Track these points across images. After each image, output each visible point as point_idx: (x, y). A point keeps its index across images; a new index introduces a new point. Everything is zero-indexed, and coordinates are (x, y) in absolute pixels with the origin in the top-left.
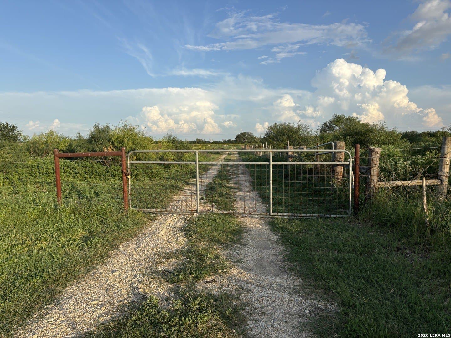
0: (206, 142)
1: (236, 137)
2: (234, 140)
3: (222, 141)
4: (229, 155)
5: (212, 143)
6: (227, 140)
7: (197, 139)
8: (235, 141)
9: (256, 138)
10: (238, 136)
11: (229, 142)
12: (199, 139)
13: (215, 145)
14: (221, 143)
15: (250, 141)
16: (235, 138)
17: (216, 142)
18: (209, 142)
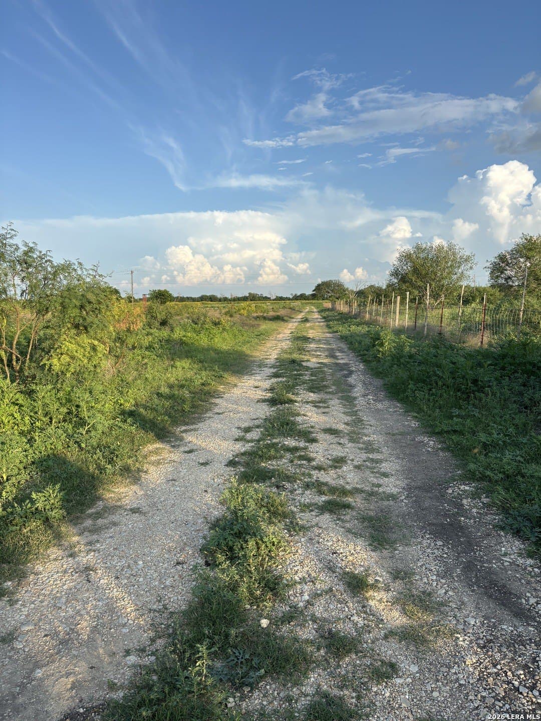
0: (264, 298)
1: (314, 288)
2: (312, 294)
3: (291, 297)
4: (302, 321)
5: (273, 300)
6: (299, 294)
7: (250, 294)
8: (314, 296)
9: (349, 289)
10: (318, 288)
11: (302, 297)
12: (252, 293)
13: (278, 303)
14: (289, 299)
15: (338, 295)
16: (313, 291)
17: (281, 299)
18: (269, 298)
